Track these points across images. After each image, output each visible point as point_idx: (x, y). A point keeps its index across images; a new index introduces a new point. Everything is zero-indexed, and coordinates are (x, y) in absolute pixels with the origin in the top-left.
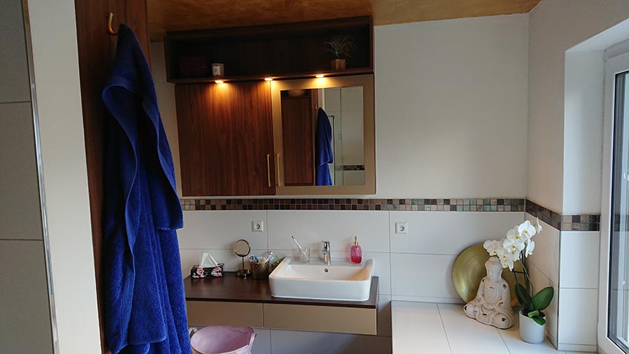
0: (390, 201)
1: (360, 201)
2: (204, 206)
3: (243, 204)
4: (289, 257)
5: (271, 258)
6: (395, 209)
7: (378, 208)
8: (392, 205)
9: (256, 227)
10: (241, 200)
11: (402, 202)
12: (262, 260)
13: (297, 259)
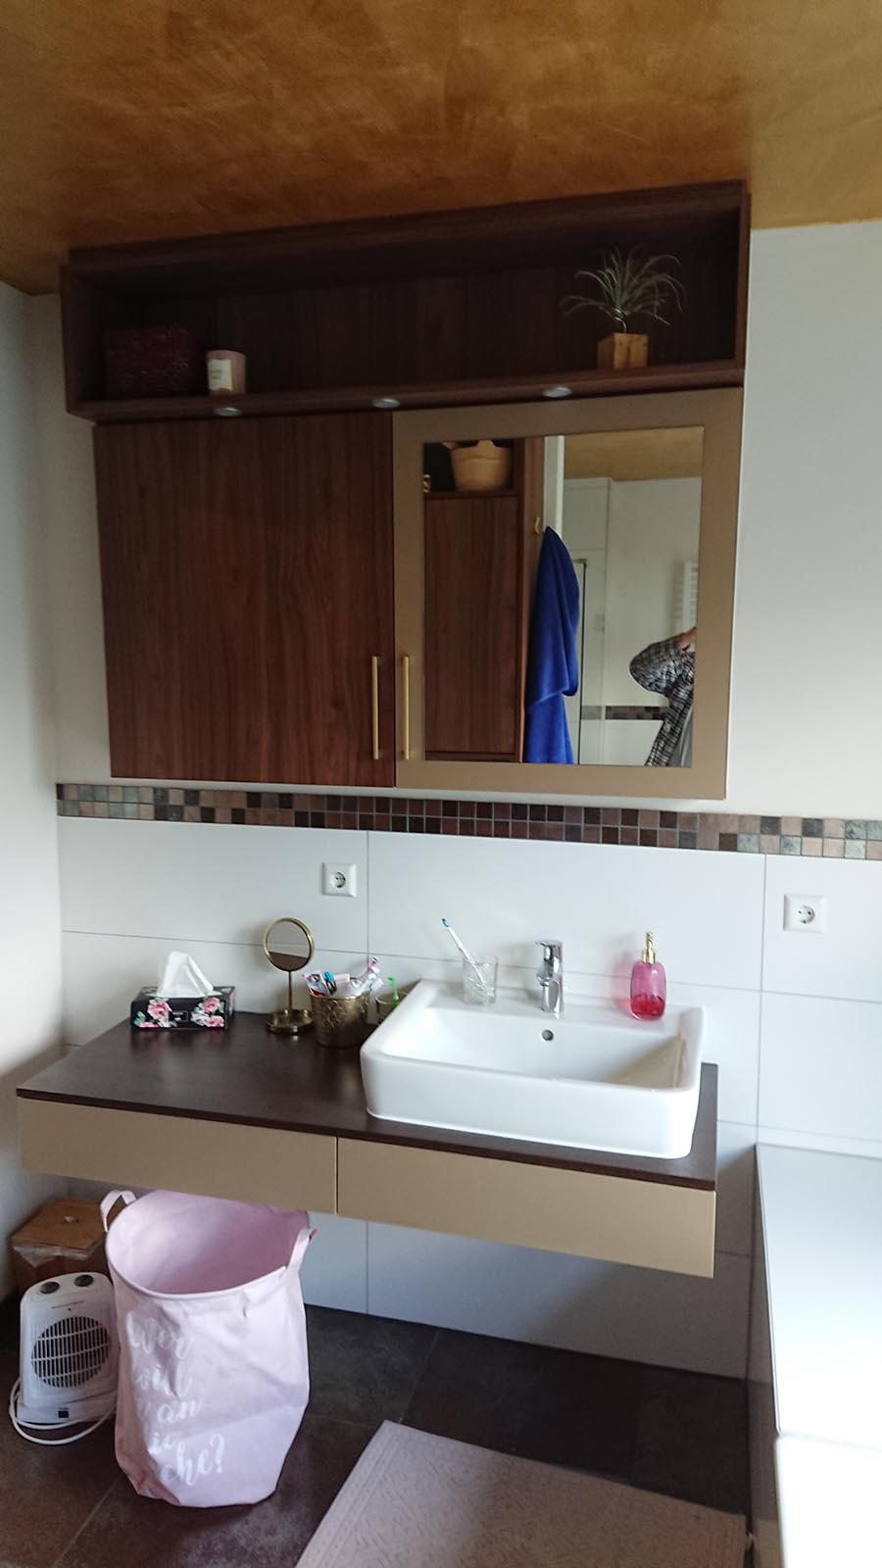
0: (771, 824)
1: (668, 818)
2: (181, 807)
3: (296, 808)
4: (432, 981)
5: (376, 983)
6: (784, 849)
7: (729, 843)
8: (776, 838)
9: (333, 882)
10: (290, 795)
11: (812, 828)
12: (346, 987)
13: (456, 991)
